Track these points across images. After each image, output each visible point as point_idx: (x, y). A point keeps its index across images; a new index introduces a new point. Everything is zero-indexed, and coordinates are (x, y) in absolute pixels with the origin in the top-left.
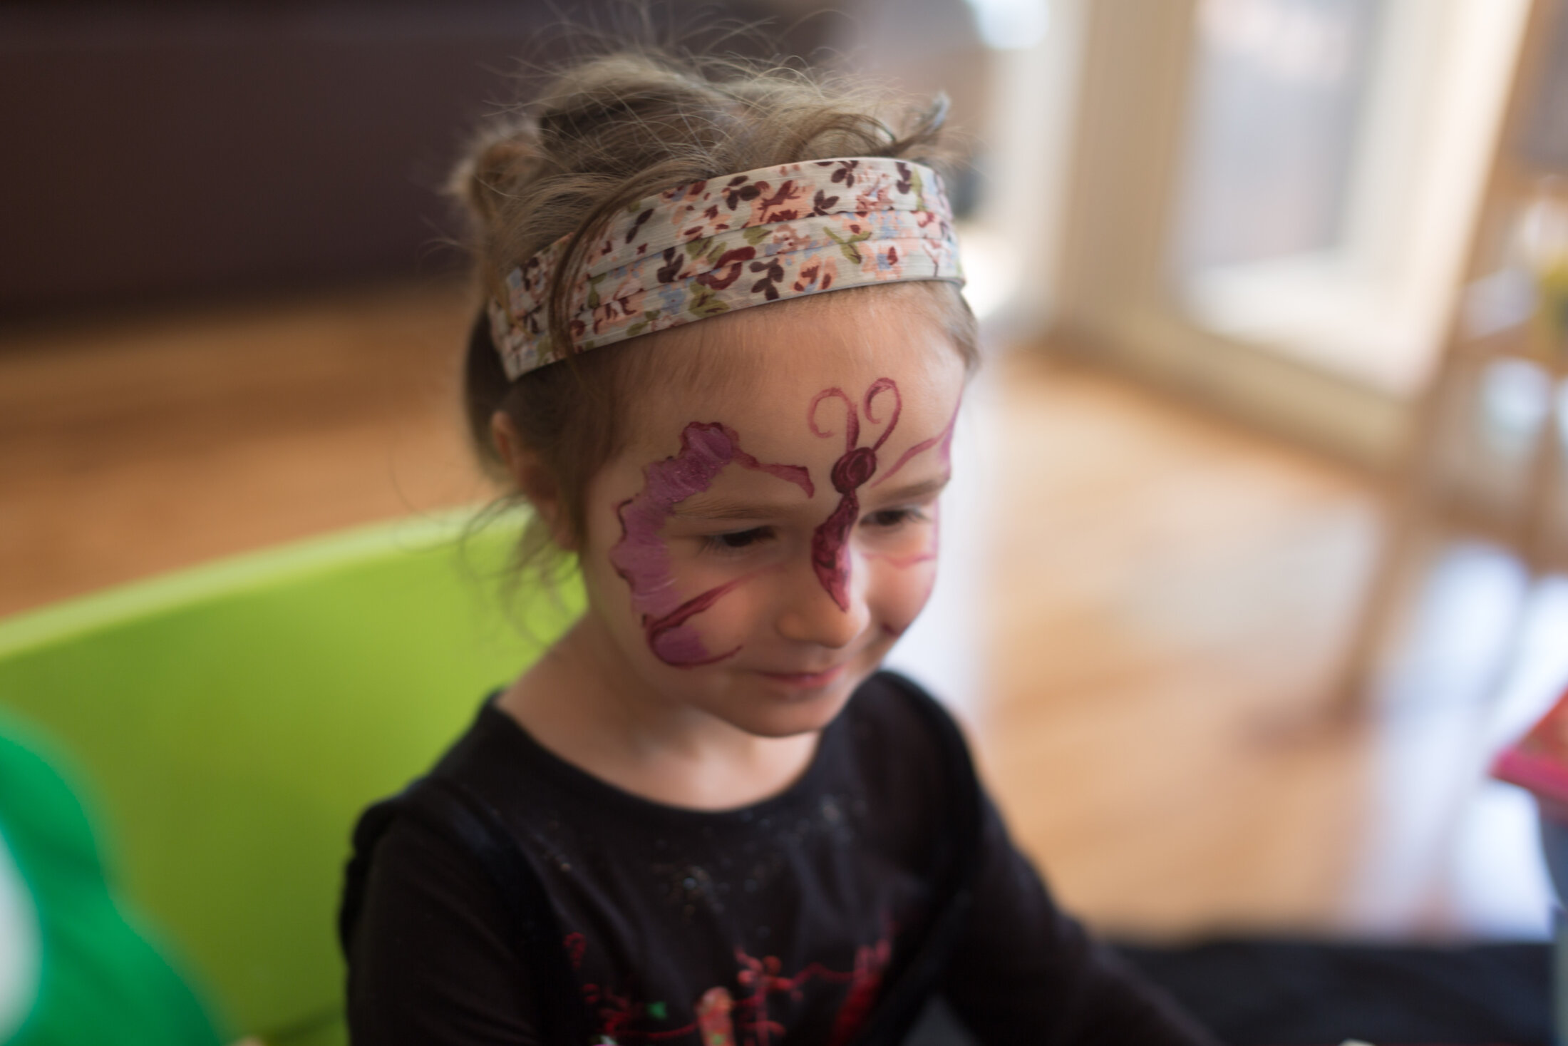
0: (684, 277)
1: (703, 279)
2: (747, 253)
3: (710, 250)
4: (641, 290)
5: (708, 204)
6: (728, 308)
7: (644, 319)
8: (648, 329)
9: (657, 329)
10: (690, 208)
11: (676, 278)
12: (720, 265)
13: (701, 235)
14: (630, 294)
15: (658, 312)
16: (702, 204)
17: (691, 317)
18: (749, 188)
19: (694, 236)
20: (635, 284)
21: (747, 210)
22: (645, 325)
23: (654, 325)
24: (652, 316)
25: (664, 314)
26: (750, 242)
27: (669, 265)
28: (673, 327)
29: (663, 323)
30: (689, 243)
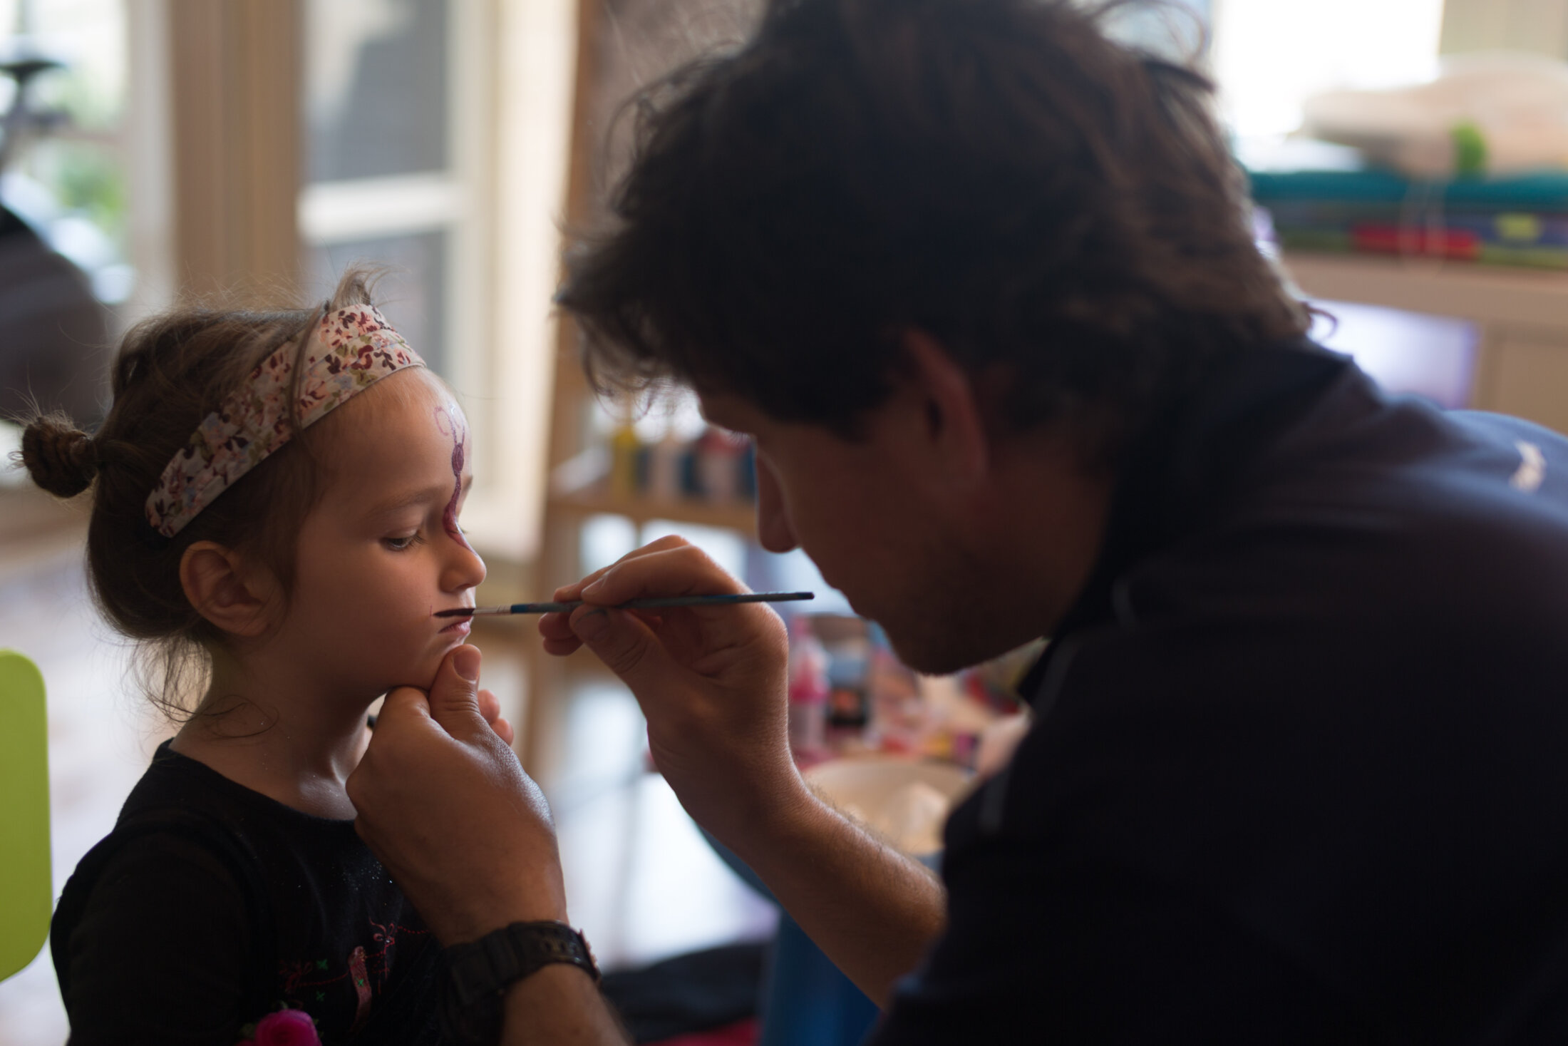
0: (345, 367)
1: (355, 366)
2: (369, 348)
3: (350, 351)
4: (323, 383)
5: (335, 327)
6: (377, 377)
7: (332, 398)
8: (337, 403)
9: (342, 401)
10: (327, 331)
11: (341, 369)
12: (360, 356)
13: (341, 344)
14: (316, 387)
15: (340, 391)
16: (333, 329)
17: (360, 388)
18: (348, 316)
19: (338, 345)
20: (317, 381)
21: (353, 327)
22: (334, 401)
23: (340, 400)
24: (337, 395)
25: (343, 391)
26: (366, 342)
27: (332, 364)
28: (352, 397)
29: (345, 396)
30: (336, 350)
